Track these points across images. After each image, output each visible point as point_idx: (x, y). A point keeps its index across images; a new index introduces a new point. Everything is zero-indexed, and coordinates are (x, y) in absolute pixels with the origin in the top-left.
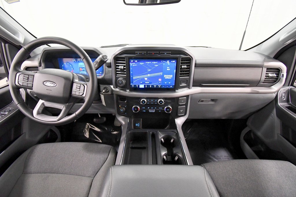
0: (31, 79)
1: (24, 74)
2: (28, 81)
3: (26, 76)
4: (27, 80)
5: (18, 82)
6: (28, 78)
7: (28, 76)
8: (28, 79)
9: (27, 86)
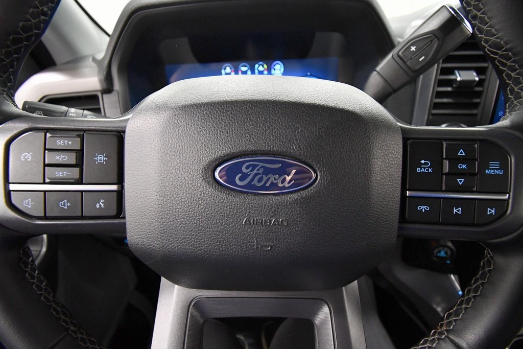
0: (101, 159)
1: (47, 130)
2: (80, 182)
3: (61, 143)
4: (74, 173)
5: (8, 194)
6: (80, 153)
7: (71, 143)
8: (79, 164)
9: (83, 217)
